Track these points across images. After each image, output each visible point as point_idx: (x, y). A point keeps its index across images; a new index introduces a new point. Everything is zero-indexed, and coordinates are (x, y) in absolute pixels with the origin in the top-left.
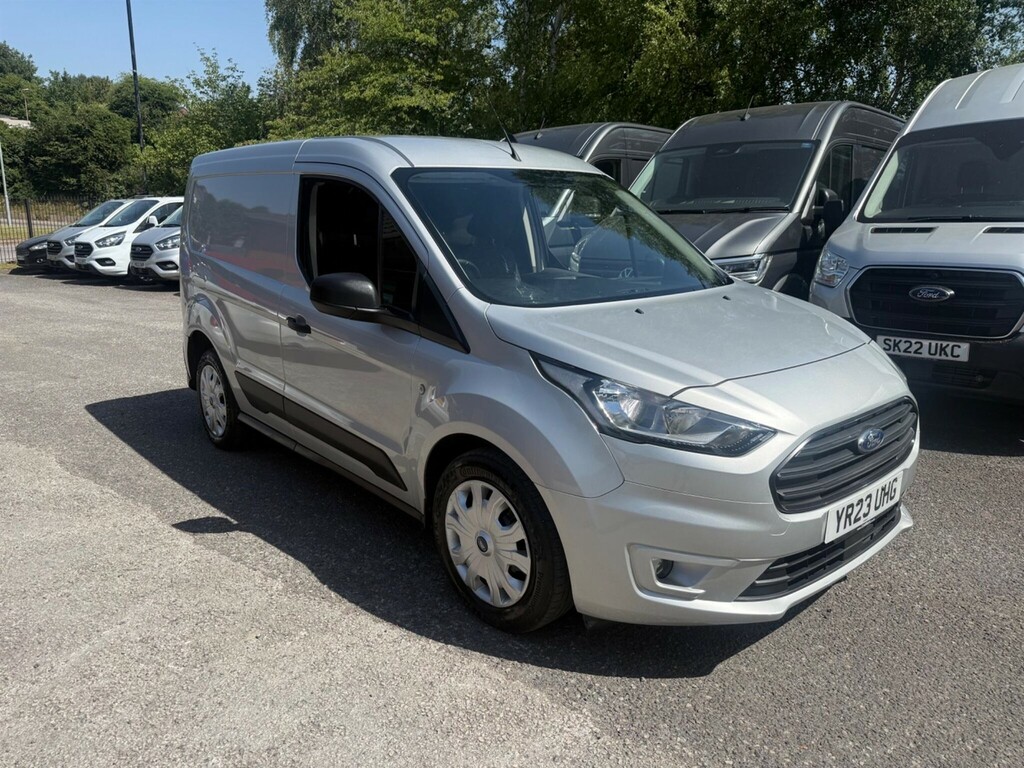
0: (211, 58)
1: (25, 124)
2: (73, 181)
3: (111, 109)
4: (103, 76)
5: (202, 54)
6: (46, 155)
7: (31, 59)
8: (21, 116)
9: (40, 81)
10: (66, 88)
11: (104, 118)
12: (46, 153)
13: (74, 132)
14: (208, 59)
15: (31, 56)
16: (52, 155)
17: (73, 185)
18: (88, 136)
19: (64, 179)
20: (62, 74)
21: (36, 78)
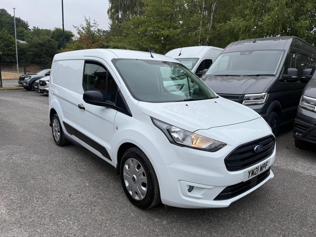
0: (88, 20)
1: (24, 42)
2: (38, 60)
3: (51, 38)
4: (49, 29)
5: (85, 18)
6: (31, 52)
7: (27, 23)
8: (23, 40)
9: (30, 30)
10: (37, 32)
11: (49, 41)
12: (30, 51)
13: (40, 45)
14: (87, 20)
15: (27, 22)
16: (32, 51)
17: (38, 62)
18: (44, 46)
19: (36, 59)
20: (36, 28)
21: (29, 29)
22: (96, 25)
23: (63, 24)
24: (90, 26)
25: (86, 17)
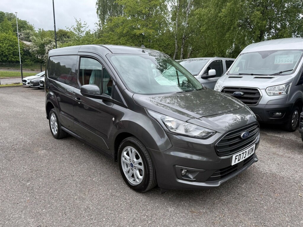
8: (30, 41)
22: (86, 26)
23: (55, 26)
24: (81, 27)
25: (76, 19)
